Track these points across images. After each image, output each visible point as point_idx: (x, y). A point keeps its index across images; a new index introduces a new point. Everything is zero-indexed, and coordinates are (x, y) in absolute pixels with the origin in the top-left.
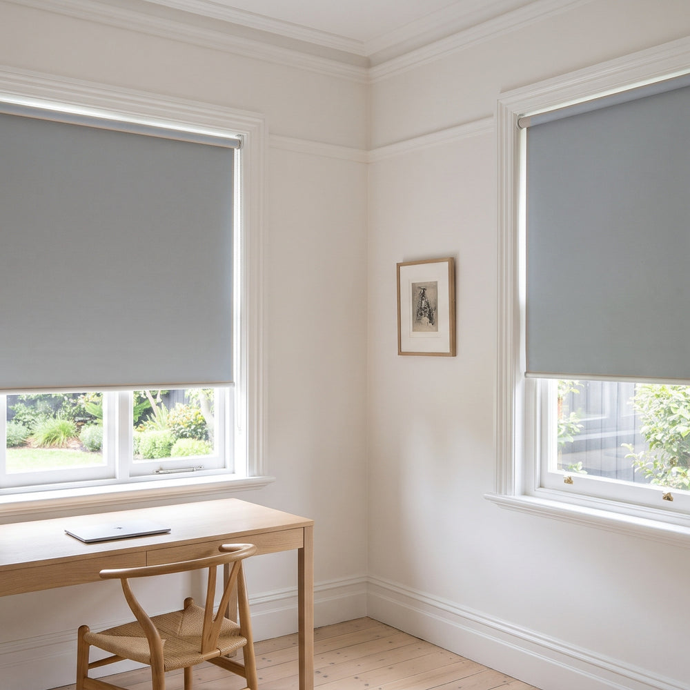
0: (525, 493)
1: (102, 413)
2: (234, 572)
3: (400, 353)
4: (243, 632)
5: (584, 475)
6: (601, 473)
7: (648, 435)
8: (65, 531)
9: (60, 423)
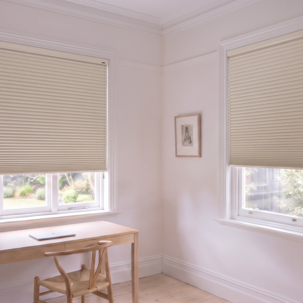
0: (232, 218)
1: (45, 183)
2: (103, 254)
3: (177, 156)
4: (108, 280)
5: (257, 210)
6: (265, 209)
7: (285, 193)
8: (29, 235)
9: (27, 187)
